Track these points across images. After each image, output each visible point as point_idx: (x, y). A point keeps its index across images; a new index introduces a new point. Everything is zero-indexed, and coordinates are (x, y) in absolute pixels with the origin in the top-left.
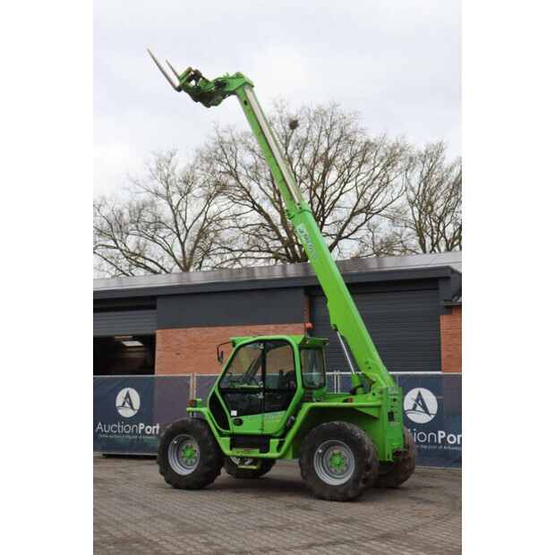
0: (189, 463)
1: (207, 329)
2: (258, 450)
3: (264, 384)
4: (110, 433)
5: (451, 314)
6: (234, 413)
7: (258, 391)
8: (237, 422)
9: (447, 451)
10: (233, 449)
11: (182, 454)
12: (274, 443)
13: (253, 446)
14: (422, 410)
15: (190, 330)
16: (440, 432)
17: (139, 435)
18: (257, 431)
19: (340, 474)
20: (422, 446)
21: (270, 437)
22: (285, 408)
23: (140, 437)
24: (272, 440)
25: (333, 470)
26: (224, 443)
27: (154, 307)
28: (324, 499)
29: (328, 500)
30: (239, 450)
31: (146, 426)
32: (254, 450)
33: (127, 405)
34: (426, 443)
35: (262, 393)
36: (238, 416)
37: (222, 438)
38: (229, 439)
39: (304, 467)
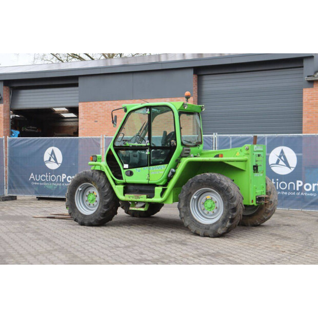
0: (92, 205)
1: (117, 102)
2: (145, 196)
3: (150, 142)
4: (40, 181)
5: (313, 87)
6: (126, 166)
7: (144, 149)
8: (129, 173)
9: (303, 196)
10: (126, 195)
11: (86, 198)
12: (158, 190)
13: (141, 192)
14: (283, 164)
15: (104, 103)
16: (298, 182)
17: (62, 183)
18: (144, 181)
19: (211, 215)
20: (283, 193)
21: (155, 185)
22: (167, 162)
24: (156, 188)
25: (206, 212)
26: (119, 190)
27: (76, 85)
28: (198, 235)
29: (202, 236)
30: (130, 196)
31: (67, 176)
32: (142, 196)
33: (52, 160)
34: (286, 190)
35: (148, 150)
36: (129, 168)
37: (117, 186)
38: (122, 187)
39: (182, 210)
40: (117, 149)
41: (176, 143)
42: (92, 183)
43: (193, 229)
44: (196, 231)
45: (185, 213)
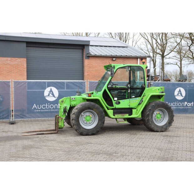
2: (128, 115)
3: (130, 86)
5: (89, 59)
6: (116, 99)
7: (127, 89)
8: (118, 103)
10: (116, 115)
12: (134, 111)
13: (125, 113)
18: (128, 107)
22: (140, 96)
24: (133, 110)
26: (110, 112)
29: (160, 132)
30: (118, 115)
32: (126, 115)
35: (129, 90)
36: (118, 100)
37: (109, 110)
38: (112, 111)
39: (150, 120)
40: (110, 89)
41: (145, 86)
42: (93, 110)
43: (156, 129)
44: (157, 130)
45: (151, 122)
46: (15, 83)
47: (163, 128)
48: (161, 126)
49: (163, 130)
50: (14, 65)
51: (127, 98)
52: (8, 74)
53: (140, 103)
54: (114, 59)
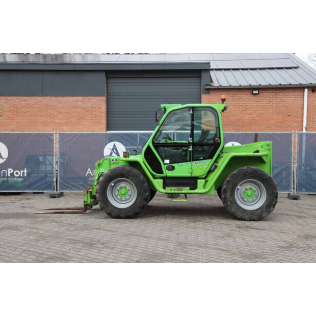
2: (188, 188)
3: (193, 140)
5: (209, 94)
6: (167, 161)
7: (187, 145)
8: (170, 168)
10: (167, 188)
12: (200, 182)
17: (8, 177)
18: (188, 175)
19: (251, 202)
21: (197, 178)
22: (211, 157)
23: (10, 179)
24: (198, 180)
25: (246, 199)
26: (158, 184)
30: (171, 188)
32: (185, 188)
35: (191, 147)
36: (170, 163)
37: (156, 180)
38: (162, 180)
39: (228, 199)
40: (157, 146)
41: (220, 140)
42: (128, 178)
43: (239, 214)
44: (242, 216)
45: (231, 202)
46: (61, 135)
47: (253, 214)
48: (252, 211)
49: (255, 217)
50: (87, 108)
51: (188, 160)
52: (79, 121)
53: (212, 169)
54: (255, 92)
